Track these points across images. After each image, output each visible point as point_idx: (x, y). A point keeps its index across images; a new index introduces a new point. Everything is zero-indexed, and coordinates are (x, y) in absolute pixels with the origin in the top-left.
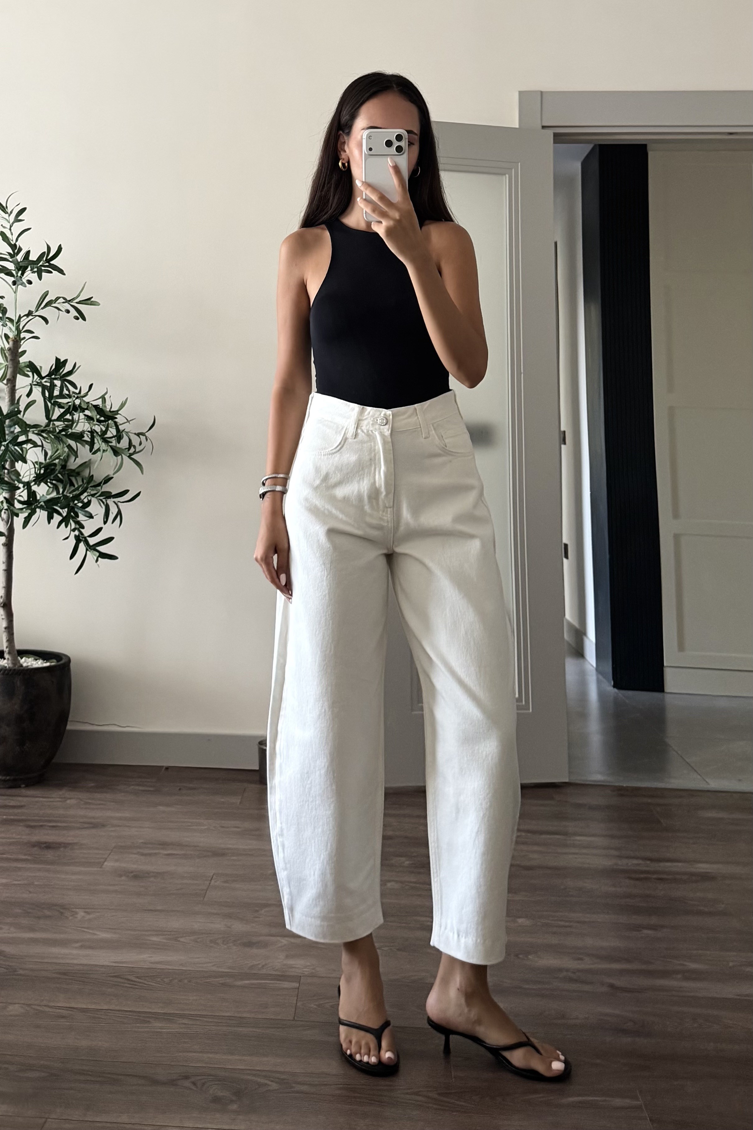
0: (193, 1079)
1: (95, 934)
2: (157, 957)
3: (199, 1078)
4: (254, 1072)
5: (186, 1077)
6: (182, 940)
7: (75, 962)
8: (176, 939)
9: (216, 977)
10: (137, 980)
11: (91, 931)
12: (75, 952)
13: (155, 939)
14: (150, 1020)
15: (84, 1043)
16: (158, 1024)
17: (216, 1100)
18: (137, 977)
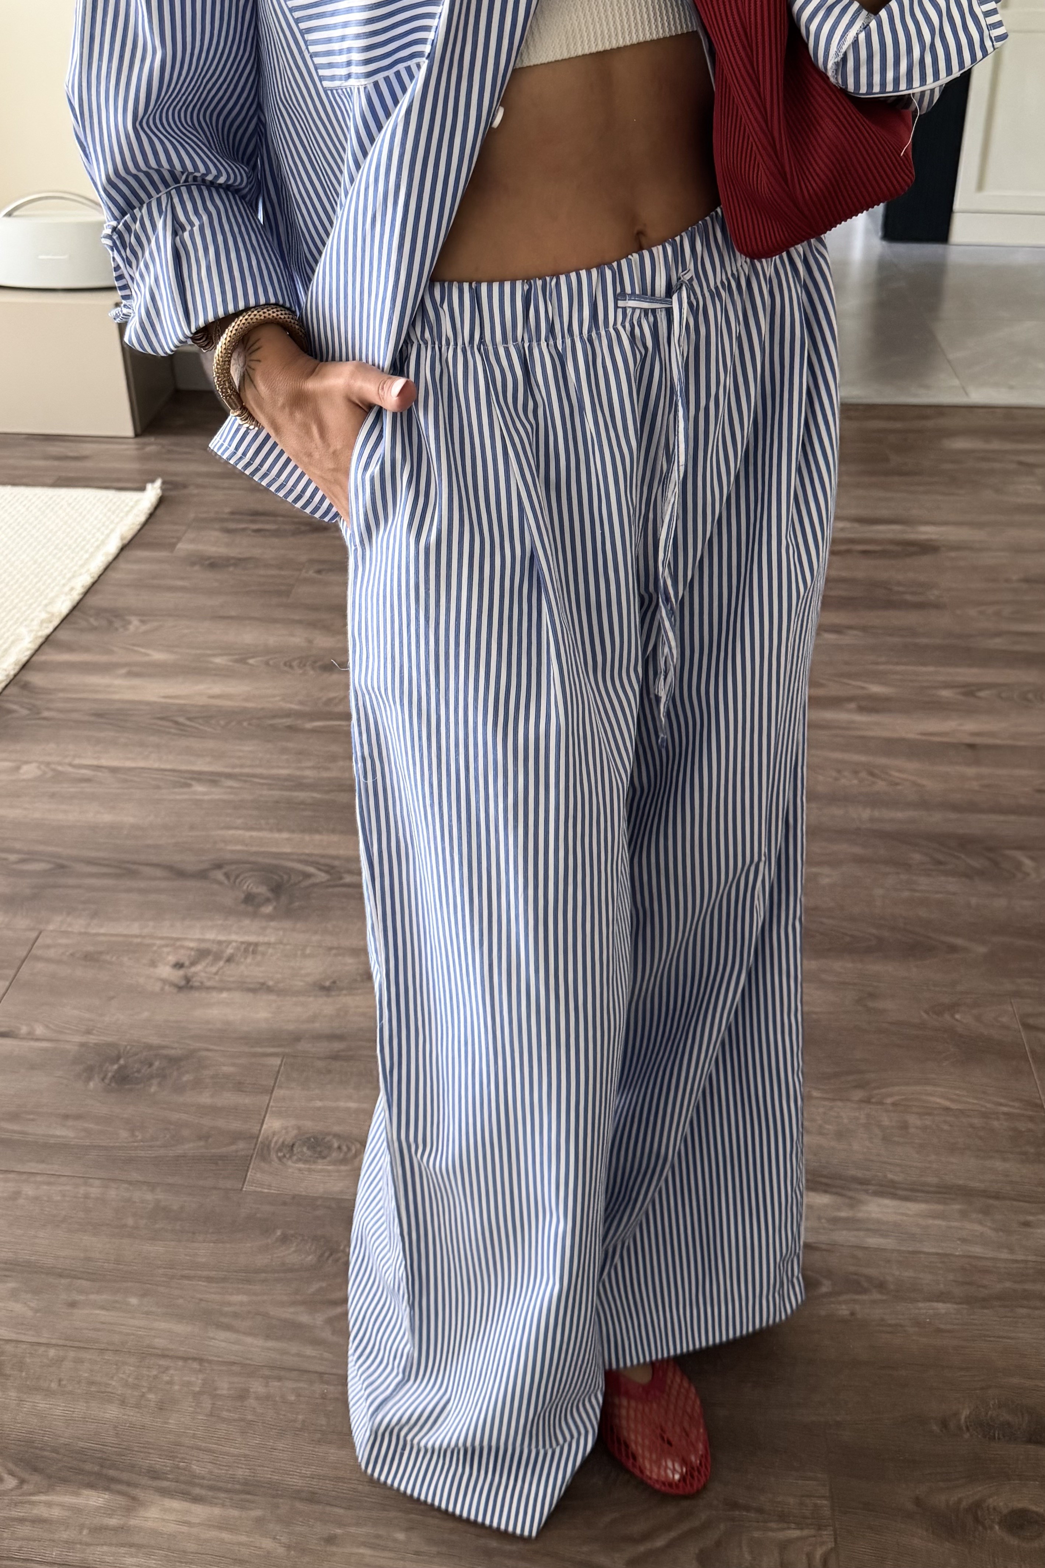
0: (226, 869)
1: (147, 655)
2: (217, 688)
3: (234, 867)
4: (302, 857)
5: (219, 866)
6: (251, 661)
7: (117, 697)
8: (243, 661)
9: (282, 717)
10: (188, 723)
11: (143, 650)
12: (117, 682)
13: (218, 660)
14: (193, 783)
15: (107, 818)
16: (199, 788)
17: (249, 899)
18: (189, 719)
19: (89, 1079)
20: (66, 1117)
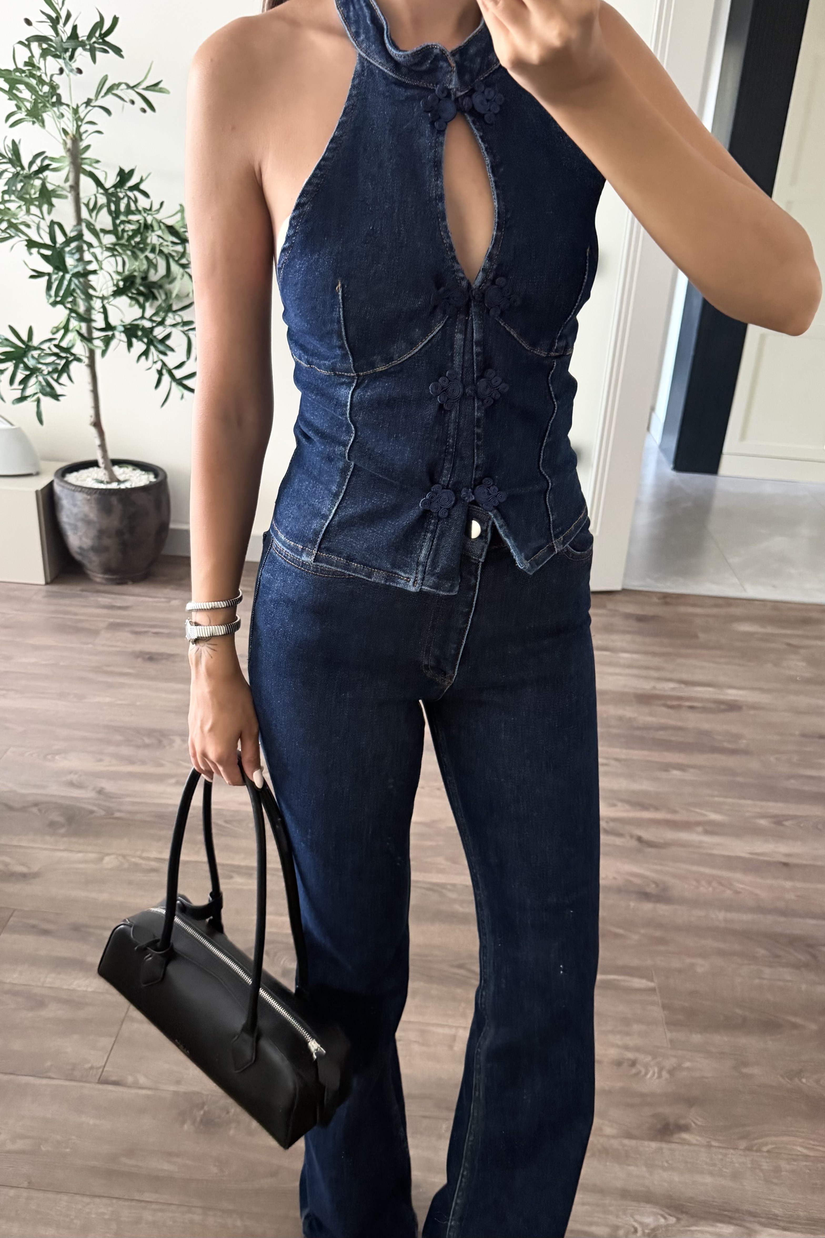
19: (183, 1122)
20: (170, 1154)
